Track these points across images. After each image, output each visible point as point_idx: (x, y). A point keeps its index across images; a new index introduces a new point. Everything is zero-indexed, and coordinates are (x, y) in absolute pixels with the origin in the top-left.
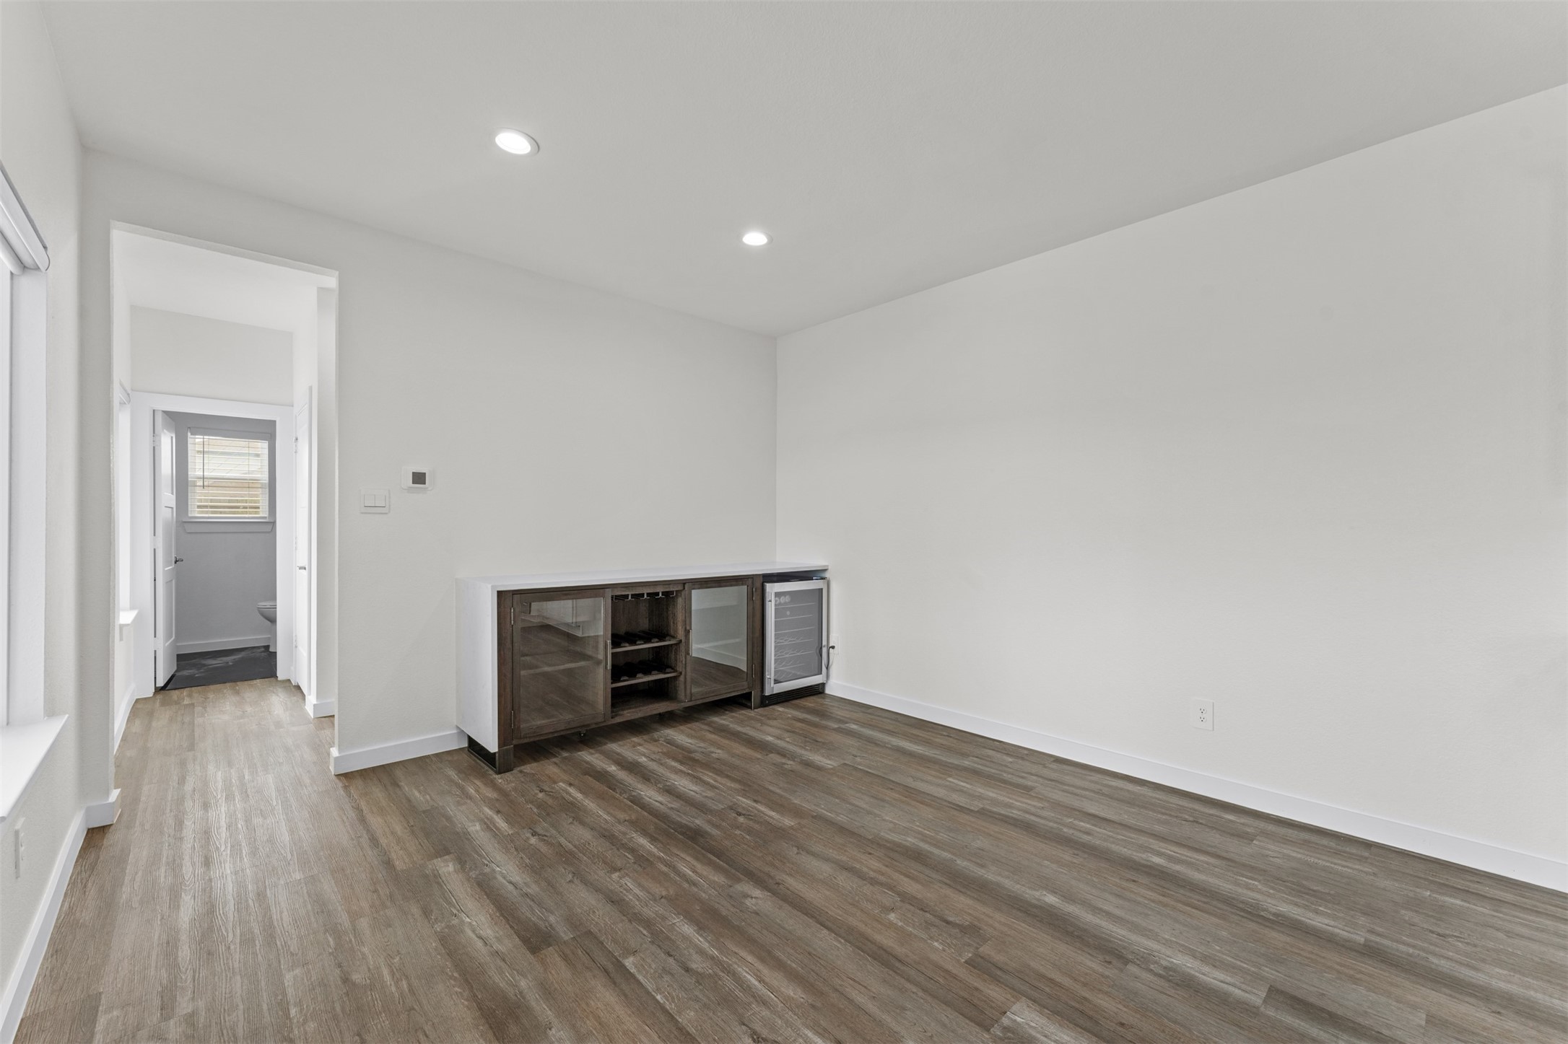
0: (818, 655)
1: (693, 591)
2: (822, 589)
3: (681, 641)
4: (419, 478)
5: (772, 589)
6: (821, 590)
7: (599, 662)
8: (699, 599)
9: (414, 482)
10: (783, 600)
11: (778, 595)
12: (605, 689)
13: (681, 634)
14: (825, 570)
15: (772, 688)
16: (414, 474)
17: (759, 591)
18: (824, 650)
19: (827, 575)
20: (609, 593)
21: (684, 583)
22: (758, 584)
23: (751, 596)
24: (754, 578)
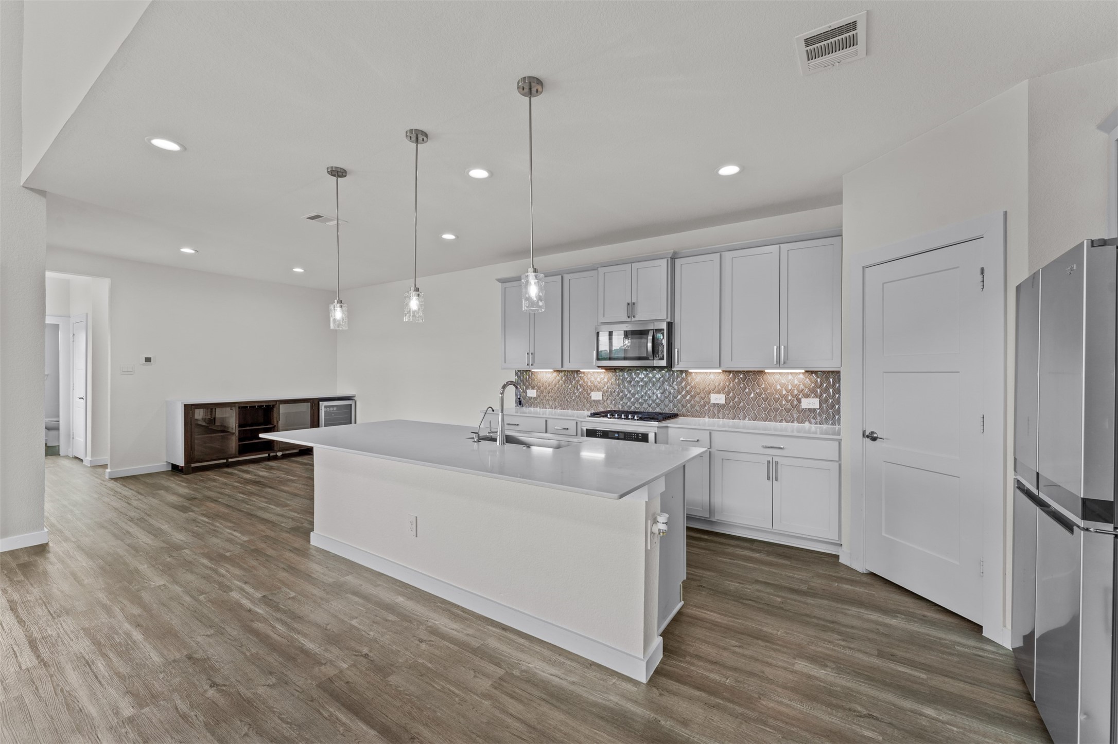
1: (281, 405)
2: (351, 405)
3: (275, 426)
4: (148, 360)
5: (323, 405)
7: (233, 434)
8: (285, 408)
9: (146, 361)
10: (329, 409)
11: (326, 407)
12: (236, 444)
13: (275, 423)
14: (355, 396)
16: (146, 358)
17: (317, 405)
19: (355, 398)
20: (237, 406)
21: (276, 401)
22: (316, 402)
23: (312, 407)
24: (313, 399)
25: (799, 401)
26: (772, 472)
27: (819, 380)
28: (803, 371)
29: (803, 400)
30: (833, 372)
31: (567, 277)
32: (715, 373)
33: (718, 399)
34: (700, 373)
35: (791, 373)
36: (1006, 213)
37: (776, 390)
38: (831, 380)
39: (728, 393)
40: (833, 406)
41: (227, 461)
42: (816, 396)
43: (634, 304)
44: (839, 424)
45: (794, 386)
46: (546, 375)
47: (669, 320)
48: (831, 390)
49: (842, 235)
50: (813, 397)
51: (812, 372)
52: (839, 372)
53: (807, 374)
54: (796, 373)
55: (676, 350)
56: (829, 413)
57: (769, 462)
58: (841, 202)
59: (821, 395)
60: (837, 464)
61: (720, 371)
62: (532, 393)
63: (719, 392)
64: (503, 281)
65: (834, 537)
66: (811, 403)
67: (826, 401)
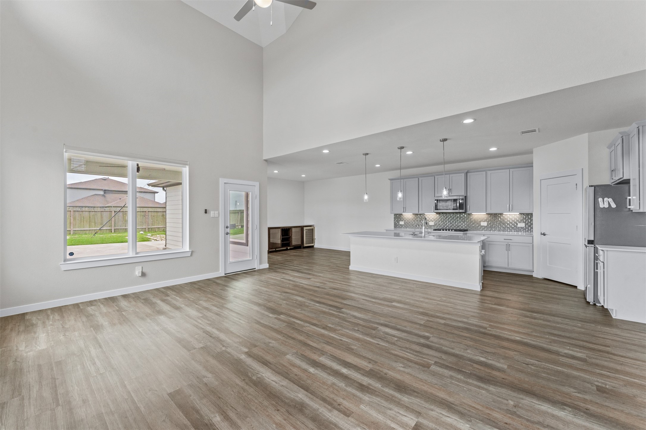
0: (312, 240)
1: (293, 228)
5: (305, 228)
6: (313, 229)
7: (280, 239)
8: (293, 230)
10: (306, 230)
11: (306, 229)
12: (281, 243)
13: (291, 235)
14: (314, 225)
15: (305, 245)
17: (303, 229)
18: (314, 240)
20: (282, 228)
21: (291, 227)
22: (303, 227)
23: (301, 229)
24: (301, 226)
25: (517, 224)
26: (508, 247)
27: (525, 217)
28: (519, 213)
29: (518, 224)
30: (530, 214)
31: (420, 179)
32: (483, 214)
33: (484, 224)
34: (477, 214)
35: (514, 214)
36: (582, 169)
37: (508, 221)
38: (529, 217)
39: (488, 222)
40: (530, 226)
41: (276, 250)
42: (524, 222)
43: (451, 189)
44: (533, 232)
45: (515, 219)
46: (408, 216)
47: (465, 195)
48: (529, 220)
49: (533, 167)
50: (523, 223)
51: (522, 214)
52: (532, 214)
53: (520, 215)
54: (516, 214)
55: (468, 206)
56: (529, 229)
57: (506, 244)
58: (533, 153)
59: (526, 222)
60: (532, 244)
61: (485, 213)
62: (402, 223)
63: (484, 221)
64: (391, 180)
65: (531, 269)
66: (522, 225)
67: (528, 224)
